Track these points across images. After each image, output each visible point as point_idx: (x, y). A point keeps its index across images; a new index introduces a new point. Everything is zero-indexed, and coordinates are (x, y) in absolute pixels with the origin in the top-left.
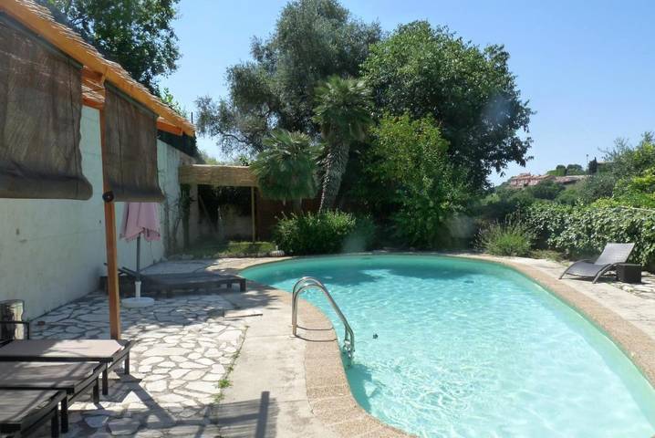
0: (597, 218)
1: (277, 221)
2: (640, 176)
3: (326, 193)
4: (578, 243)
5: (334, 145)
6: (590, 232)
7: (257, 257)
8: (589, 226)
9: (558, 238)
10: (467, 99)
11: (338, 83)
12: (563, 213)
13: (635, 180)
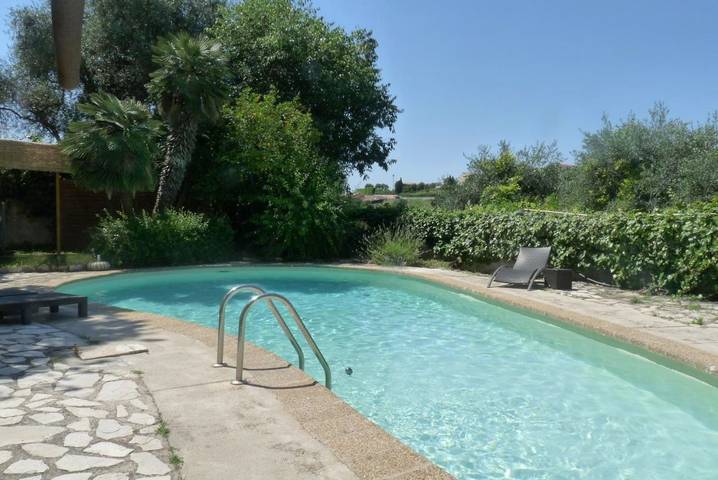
0: (497, 222)
1: (98, 219)
2: (505, 184)
3: (163, 187)
4: (473, 251)
5: (176, 125)
6: (487, 237)
7: (68, 270)
8: (488, 231)
9: (447, 245)
10: (337, 86)
11: (185, 43)
12: (452, 218)
13: (502, 188)
